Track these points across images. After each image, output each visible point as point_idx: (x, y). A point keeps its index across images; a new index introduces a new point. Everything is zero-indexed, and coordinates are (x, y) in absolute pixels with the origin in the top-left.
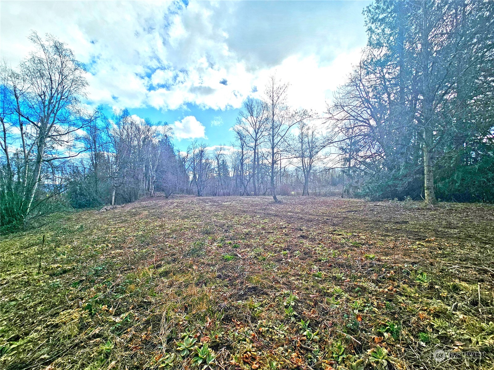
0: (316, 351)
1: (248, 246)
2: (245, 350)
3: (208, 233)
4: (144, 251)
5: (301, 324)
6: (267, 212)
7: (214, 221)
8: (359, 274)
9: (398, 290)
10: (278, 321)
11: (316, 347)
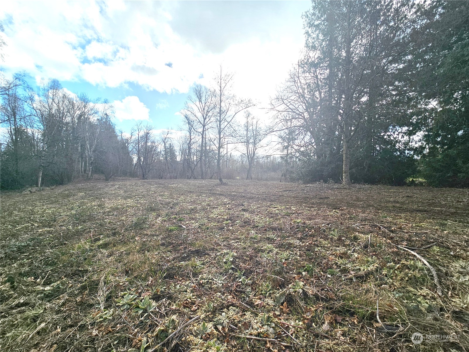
0: (249, 292)
1: (193, 219)
2: (185, 299)
3: (152, 210)
4: (80, 227)
5: (237, 274)
6: (212, 192)
7: (160, 200)
8: (288, 234)
9: (316, 243)
10: (217, 274)
11: (249, 289)
